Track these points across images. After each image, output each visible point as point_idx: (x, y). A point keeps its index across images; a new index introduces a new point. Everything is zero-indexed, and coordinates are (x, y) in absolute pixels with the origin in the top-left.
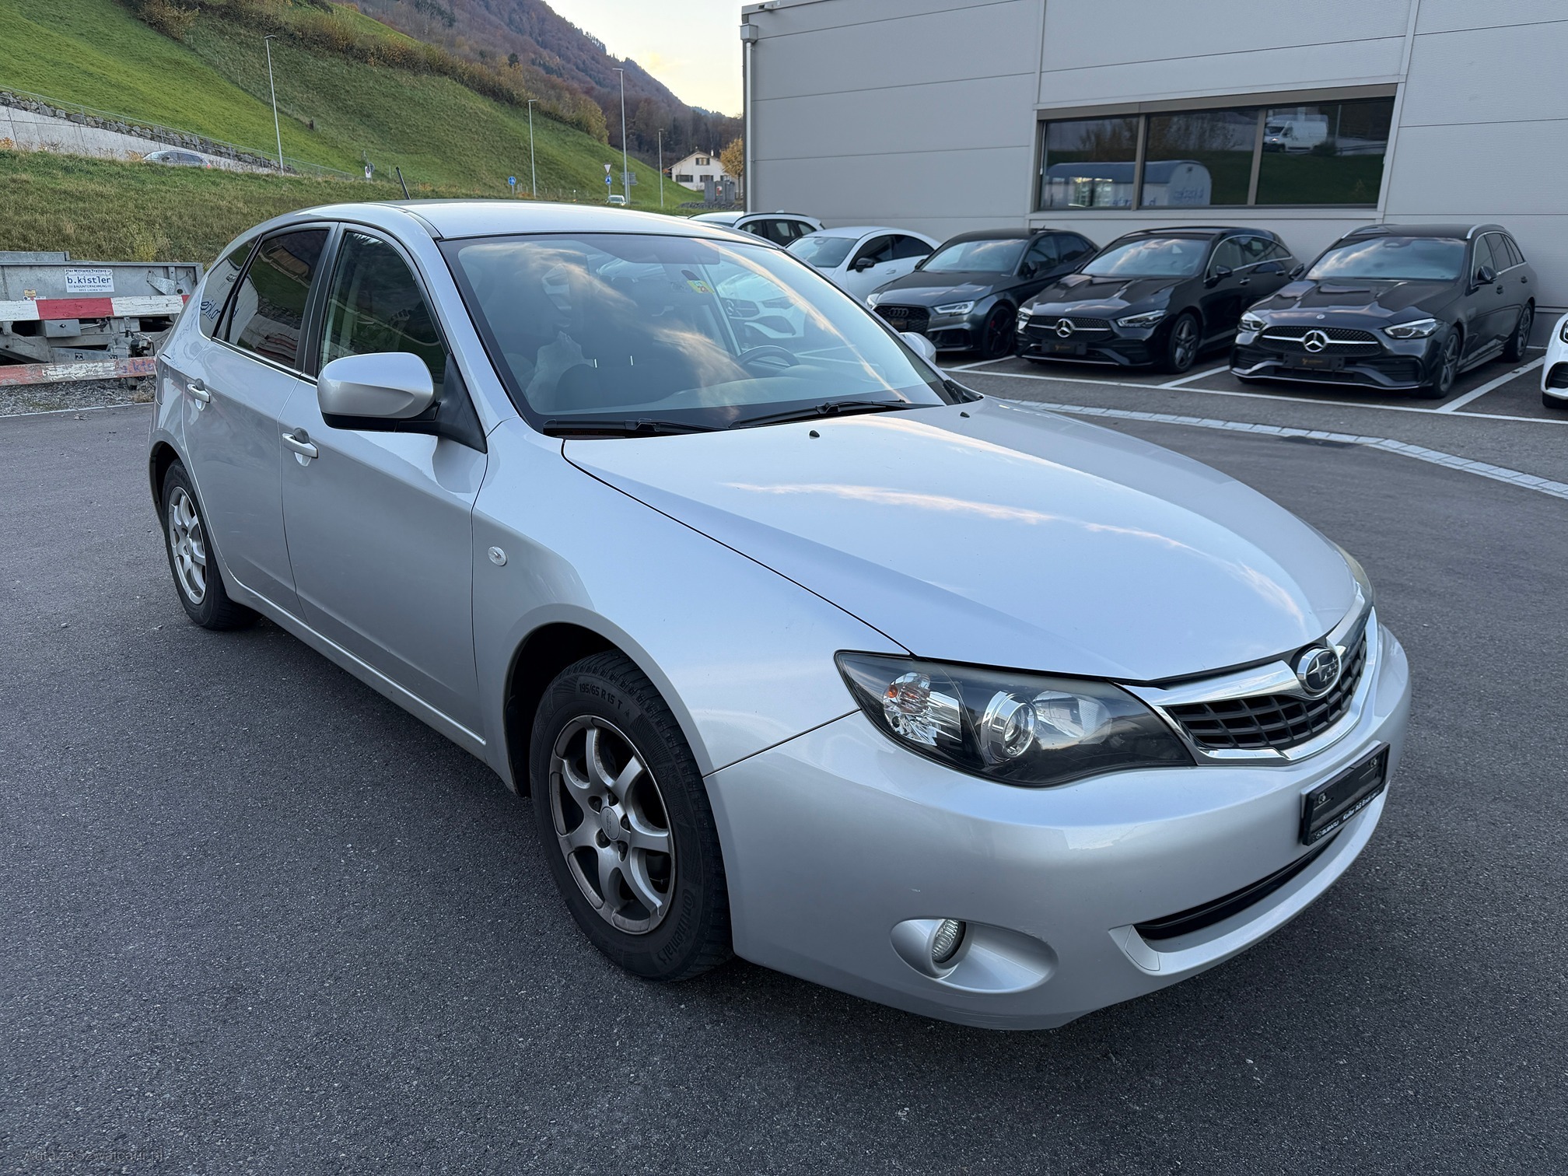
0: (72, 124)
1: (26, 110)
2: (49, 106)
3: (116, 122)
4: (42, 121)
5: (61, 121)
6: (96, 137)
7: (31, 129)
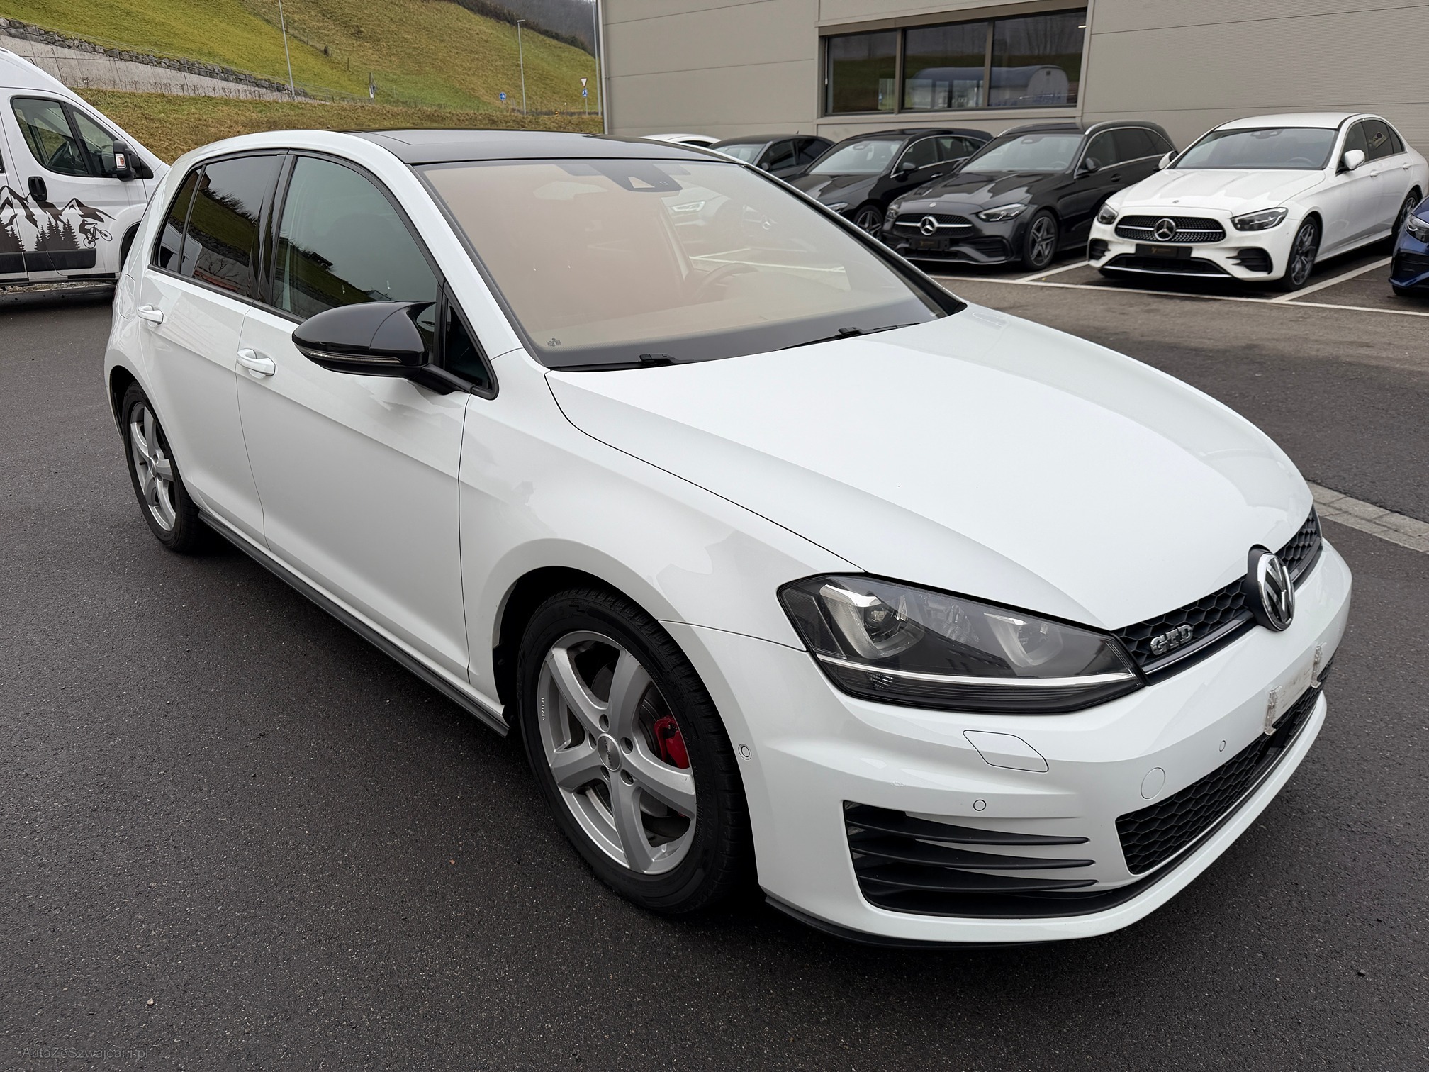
0: (108, 58)
1: (69, 47)
2: (89, 43)
3: (148, 56)
4: (82, 57)
5: (98, 57)
6: (129, 69)
7: (73, 64)
